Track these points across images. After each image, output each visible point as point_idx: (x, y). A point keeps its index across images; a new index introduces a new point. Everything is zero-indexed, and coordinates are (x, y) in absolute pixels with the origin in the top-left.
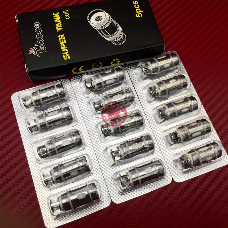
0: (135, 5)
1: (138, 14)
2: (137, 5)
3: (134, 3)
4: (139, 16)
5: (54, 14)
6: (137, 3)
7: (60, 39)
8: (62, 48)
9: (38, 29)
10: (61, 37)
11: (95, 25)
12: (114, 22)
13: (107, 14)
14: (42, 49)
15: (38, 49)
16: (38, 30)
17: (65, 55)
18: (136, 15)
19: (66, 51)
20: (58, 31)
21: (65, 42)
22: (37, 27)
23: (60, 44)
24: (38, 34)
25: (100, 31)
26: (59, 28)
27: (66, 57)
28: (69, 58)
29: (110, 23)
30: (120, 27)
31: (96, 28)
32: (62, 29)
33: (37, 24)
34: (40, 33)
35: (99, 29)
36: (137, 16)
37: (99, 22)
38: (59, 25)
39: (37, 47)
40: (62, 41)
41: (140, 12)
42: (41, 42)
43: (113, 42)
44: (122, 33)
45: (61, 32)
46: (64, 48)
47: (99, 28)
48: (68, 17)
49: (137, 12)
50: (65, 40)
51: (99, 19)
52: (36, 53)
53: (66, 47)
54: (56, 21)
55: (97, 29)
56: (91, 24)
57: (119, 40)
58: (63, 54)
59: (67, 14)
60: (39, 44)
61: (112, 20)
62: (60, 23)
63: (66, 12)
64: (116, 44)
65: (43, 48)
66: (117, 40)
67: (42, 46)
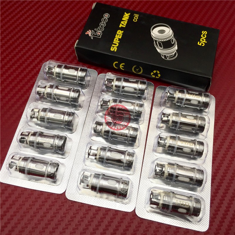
0: (203, 34)
1: (201, 43)
2: (205, 35)
3: (203, 32)
4: (201, 45)
5: (125, 13)
6: (206, 34)
7: (118, 33)
8: (115, 40)
9: (105, 18)
10: (119, 32)
11: (155, 36)
12: (174, 40)
13: (171, 31)
14: (98, 35)
15: (95, 33)
16: (105, 20)
17: (113, 47)
18: (199, 42)
19: (116, 44)
20: (120, 27)
21: (120, 37)
22: (106, 17)
23: (116, 37)
24: (103, 22)
25: (156, 41)
26: (122, 24)
27: (114, 48)
28: (115, 51)
29: (169, 39)
30: (177, 46)
31: (153, 38)
32: (124, 26)
33: (107, 15)
34: (105, 23)
35: (156, 40)
36: (198, 44)
37: (160, 34)
38: (125, 23)
39: (95, 32)
40: (119, 35)
41: (204, 41)
42: (101, 29)
43: (162, 55)
44: (175, 51)
45: (122, 29)
46: (116, 41)
47: (157, 38)
48: (135, 20)
49: (201, 41)
50: (121, 36)
51: (162, 32)
52: (91, 35)
53: (119, 42)
54: (123, 19)
55: (155, 39)
56: (152, 33)
57: (168, 55)
58: (113, 45)
59: (136, 18)
60: (99, 30)
61: (173, 37)
62: (126, 22)
63: (136, 16)
64: (163, 58)
65: (100, 34)
66: (167, 55)
67: (99, 32)
